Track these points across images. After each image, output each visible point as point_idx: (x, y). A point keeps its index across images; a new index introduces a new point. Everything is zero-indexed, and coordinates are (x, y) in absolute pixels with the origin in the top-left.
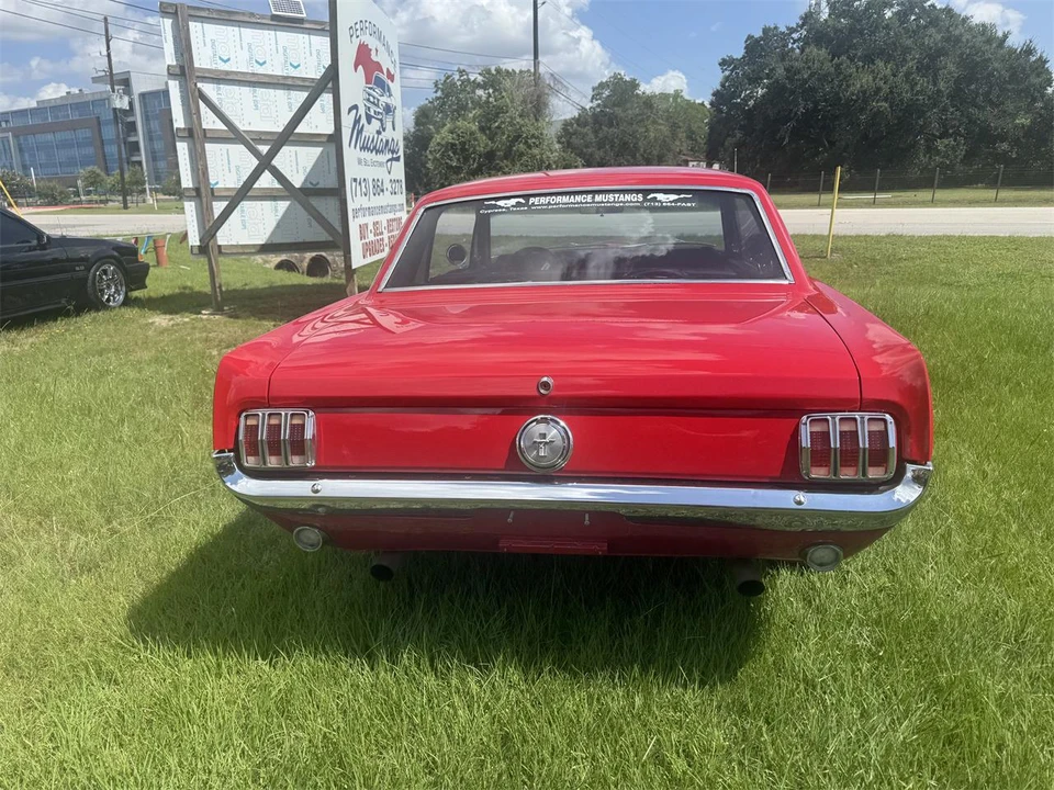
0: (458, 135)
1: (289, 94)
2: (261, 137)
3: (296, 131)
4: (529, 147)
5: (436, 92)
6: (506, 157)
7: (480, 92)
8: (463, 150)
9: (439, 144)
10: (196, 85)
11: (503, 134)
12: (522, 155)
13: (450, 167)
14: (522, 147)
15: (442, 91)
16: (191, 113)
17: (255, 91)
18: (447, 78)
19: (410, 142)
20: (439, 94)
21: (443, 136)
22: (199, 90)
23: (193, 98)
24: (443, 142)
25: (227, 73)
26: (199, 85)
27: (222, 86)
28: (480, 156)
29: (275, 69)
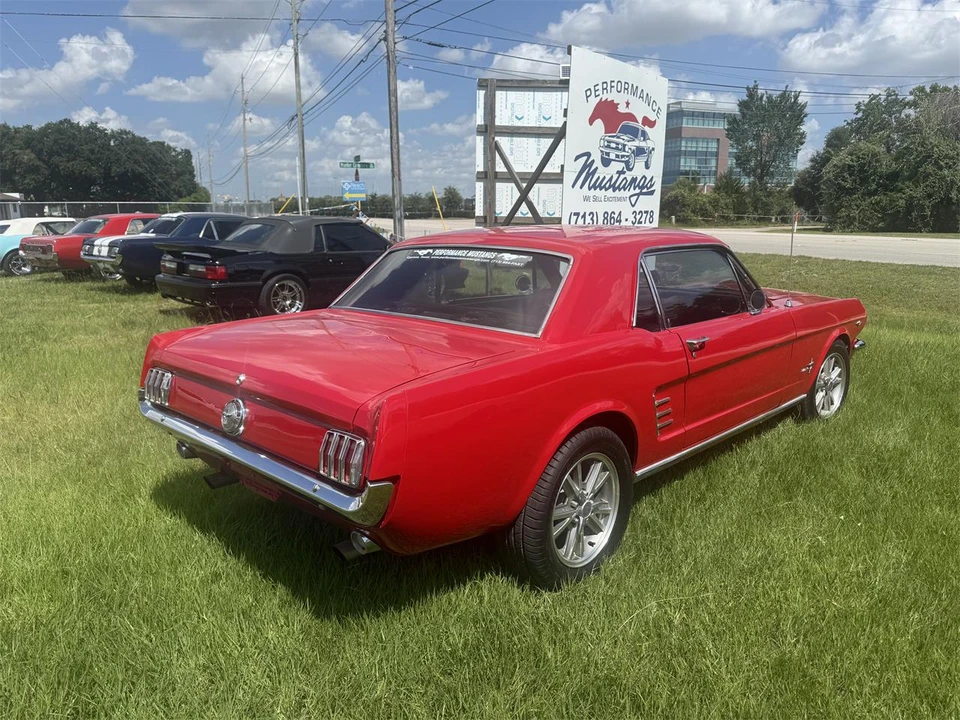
0: (859, 157)
1: (539, 141)
2: (523, 176)
3: (544, 171)
4: (941, 168)
5: (856, 114)
6: (910, 178)
7: (911, 112)
8: (862, 171)
9: (835, 165)
10: (494, 139)
11: (912, 154)
12: (927, 176)
13: (841, 188)
14: (930, 168)
15: (864, 111)
16: (489, 161)
17: (512, 141)
18: (872, 99)
19: (817, 163)
20: (860, 115)
21: (842, 157)
22: (496, 143)
23: (492, 149)
24: (840, 164)
25: (519, 128)
26: (497, 138)
27: (514, 138)
28: (881, 177)
29: (530, 122)
